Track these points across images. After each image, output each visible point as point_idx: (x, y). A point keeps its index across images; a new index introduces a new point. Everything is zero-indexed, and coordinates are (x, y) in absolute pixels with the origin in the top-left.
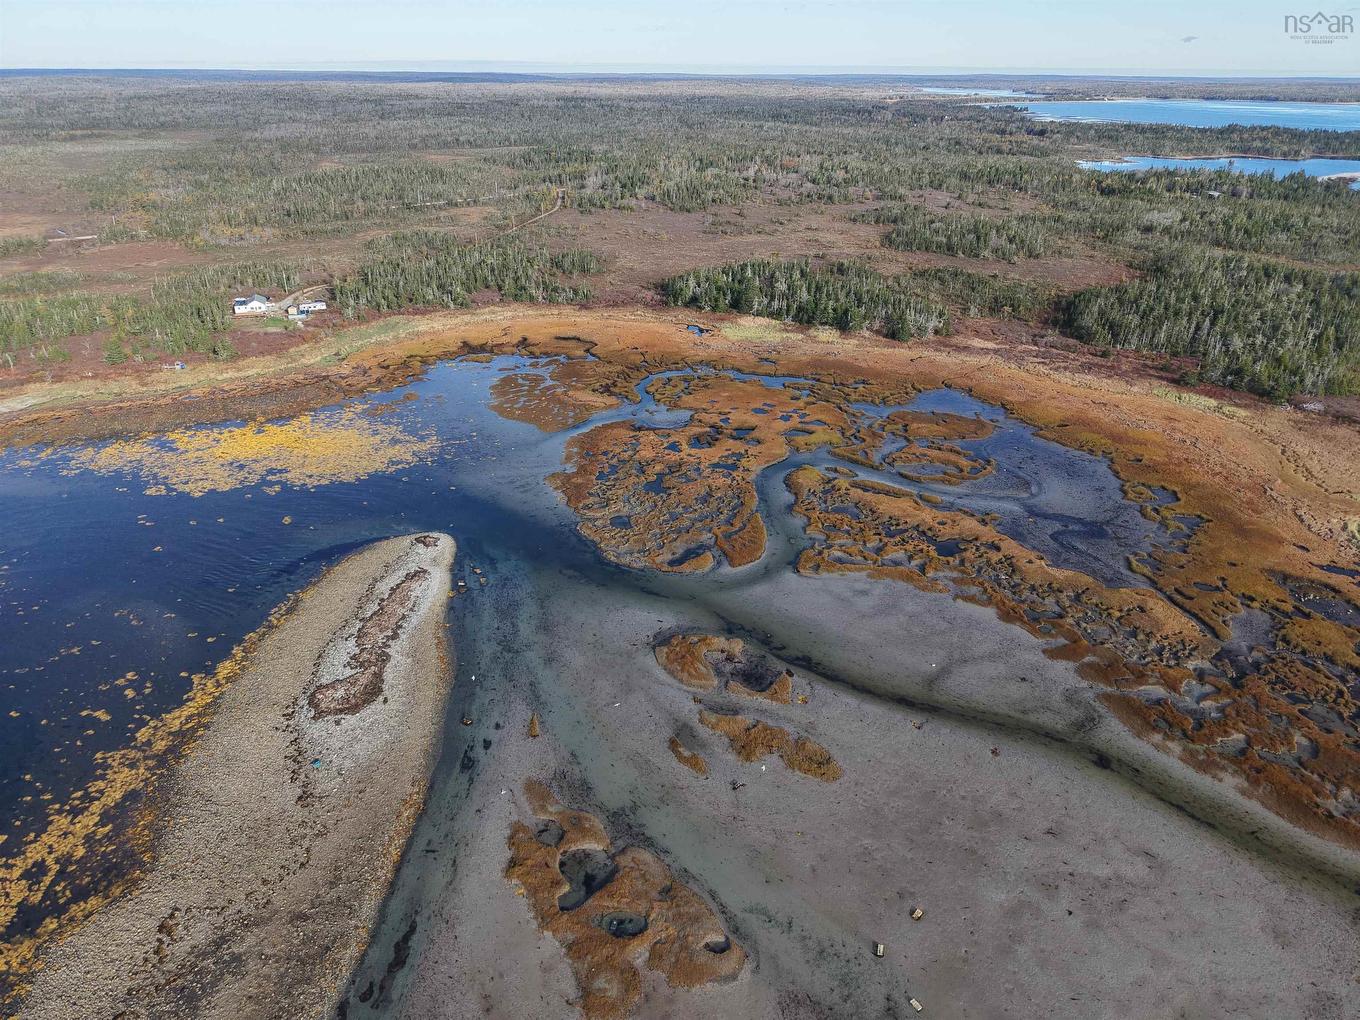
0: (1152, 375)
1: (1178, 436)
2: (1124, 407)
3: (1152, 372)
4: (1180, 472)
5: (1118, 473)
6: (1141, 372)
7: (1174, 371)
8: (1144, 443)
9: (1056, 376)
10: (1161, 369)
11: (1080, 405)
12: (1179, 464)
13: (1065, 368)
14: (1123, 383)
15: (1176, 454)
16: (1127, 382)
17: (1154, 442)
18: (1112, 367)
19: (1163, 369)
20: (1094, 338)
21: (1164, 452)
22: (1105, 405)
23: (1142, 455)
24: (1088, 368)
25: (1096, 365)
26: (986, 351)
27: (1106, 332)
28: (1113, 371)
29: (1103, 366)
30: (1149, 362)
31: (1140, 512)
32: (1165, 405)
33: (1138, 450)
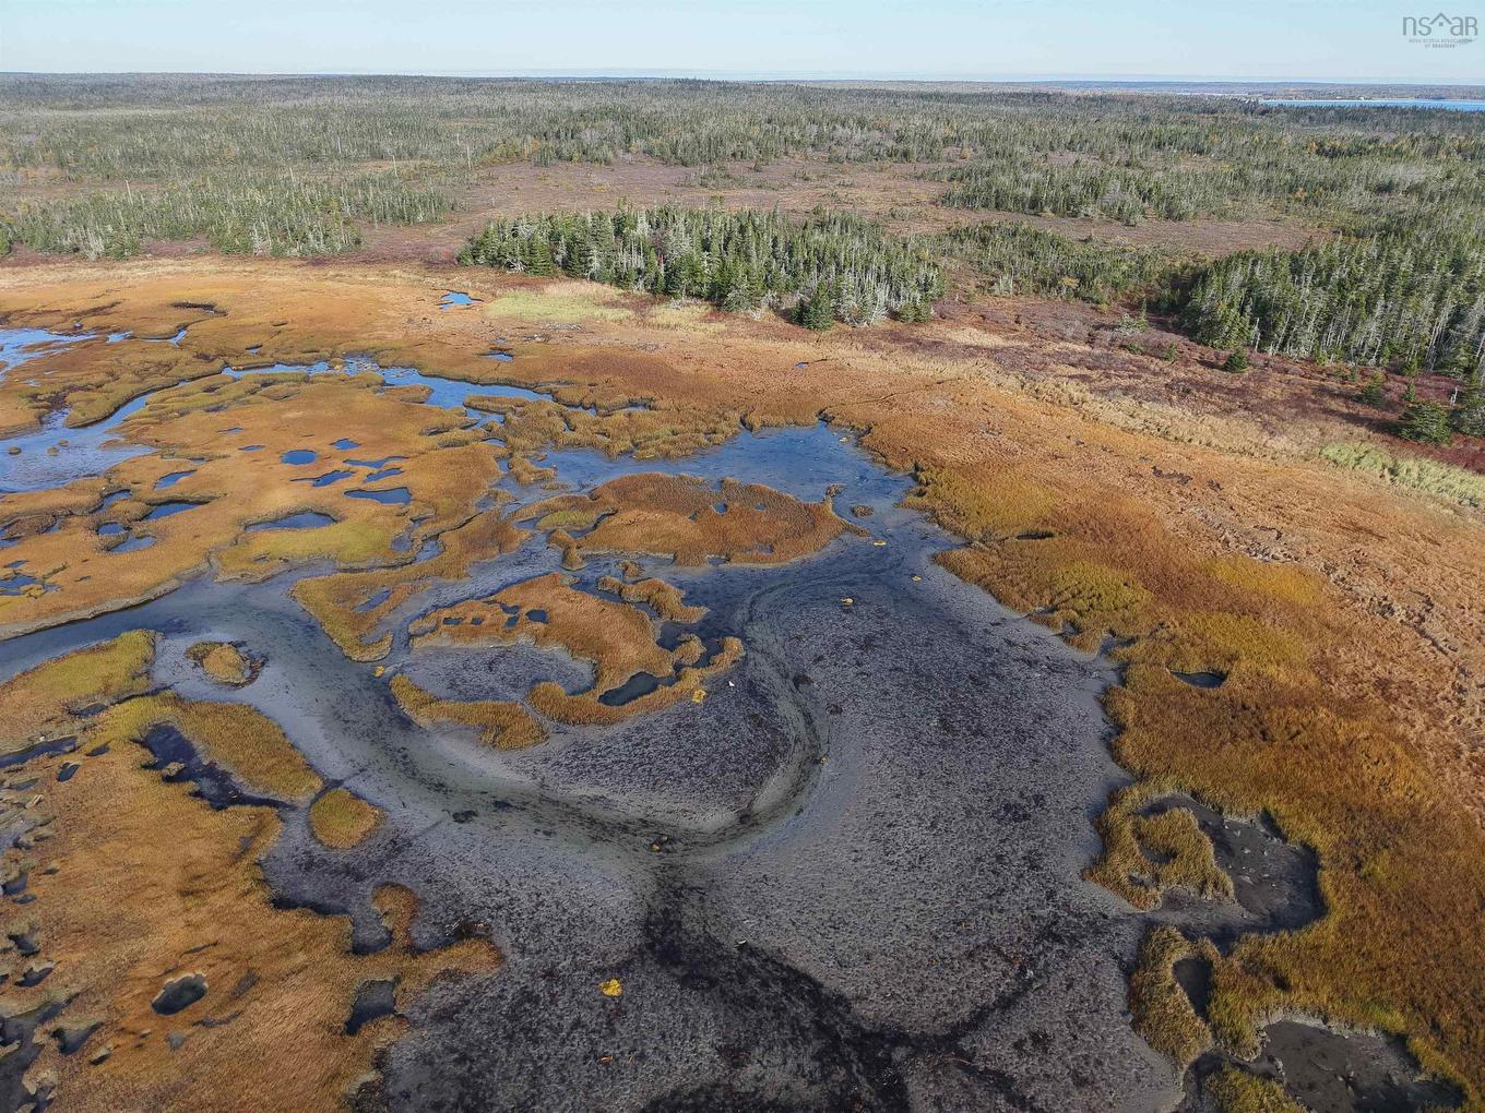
0: (1332, 412)
1: (1370, 587)
2: (1232, 491)
3: (1334, 405)
4: (1346, 749)
5: (1120, 729)
6: (1308, 404)
7: (1390, 406)
8: (1246, 609)
9: (1095, 404)
10: (1359, 399)
11: (1116, 480)
12: (1350, 709)
13: (1126, 391)
14: (1252, 429)
15: (1351, 659)
16: (1265, 425)
17: (1291, 606)
18: (1241, 392)
19: (1366, 398)
20: (1220, 329)
21: (1309, 649)
22: (1184, 479)
23: (1233, 658)
24: (1183, 391)
25: (1199, 386)
26: (972, 351)
27: (1247, 319)
28: (1243, 401)
29: (1219, 388)
30: (1333, 384)
31: (1128, 972)
32: (1350, 486)
33: (1223, 633)
